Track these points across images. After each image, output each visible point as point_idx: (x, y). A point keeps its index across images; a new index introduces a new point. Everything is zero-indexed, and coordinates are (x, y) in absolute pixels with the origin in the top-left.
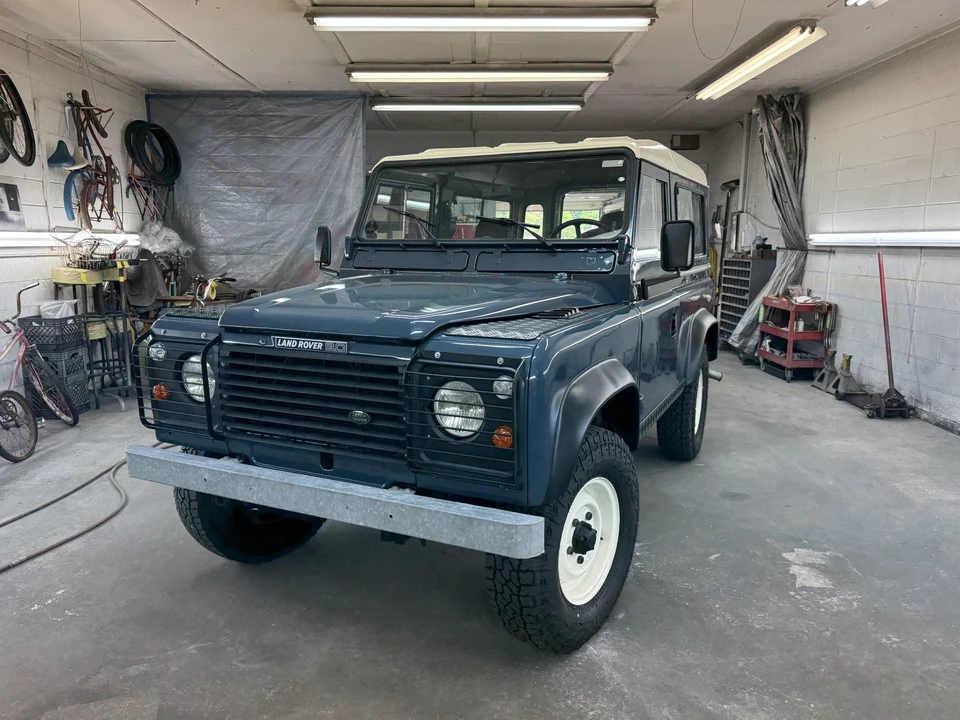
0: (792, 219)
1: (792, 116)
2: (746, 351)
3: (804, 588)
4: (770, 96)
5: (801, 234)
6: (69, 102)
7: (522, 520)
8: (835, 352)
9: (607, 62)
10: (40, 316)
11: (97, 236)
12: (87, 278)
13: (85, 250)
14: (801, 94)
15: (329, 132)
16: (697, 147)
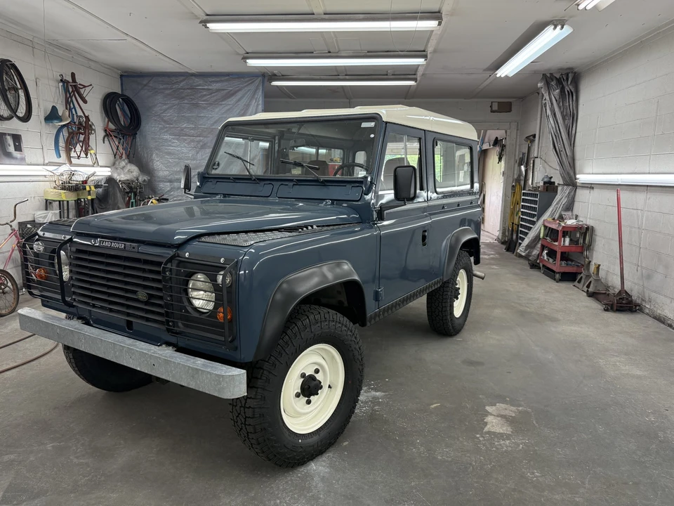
0: (566, 163)
1: (567, 89)
2: (530, 258)
3: (489, 433)
4: (551, 74)
5: (572, 174)
6: (61, 80)
7: (230, 372)
8: (590, 262)
9: (424, 51)
10: (34, 221)
11: (73, 168)
12: (64, 196)
13: (65, 178)
14: (575, 73)
15: (239, 100)
16: (510, 111)
